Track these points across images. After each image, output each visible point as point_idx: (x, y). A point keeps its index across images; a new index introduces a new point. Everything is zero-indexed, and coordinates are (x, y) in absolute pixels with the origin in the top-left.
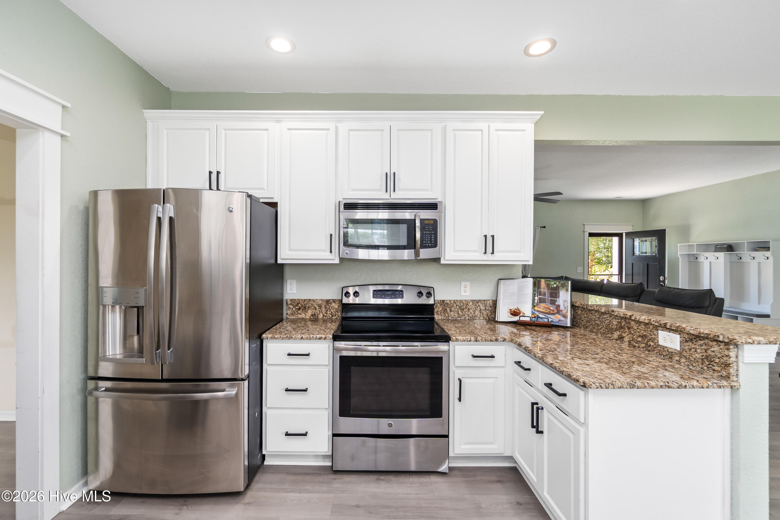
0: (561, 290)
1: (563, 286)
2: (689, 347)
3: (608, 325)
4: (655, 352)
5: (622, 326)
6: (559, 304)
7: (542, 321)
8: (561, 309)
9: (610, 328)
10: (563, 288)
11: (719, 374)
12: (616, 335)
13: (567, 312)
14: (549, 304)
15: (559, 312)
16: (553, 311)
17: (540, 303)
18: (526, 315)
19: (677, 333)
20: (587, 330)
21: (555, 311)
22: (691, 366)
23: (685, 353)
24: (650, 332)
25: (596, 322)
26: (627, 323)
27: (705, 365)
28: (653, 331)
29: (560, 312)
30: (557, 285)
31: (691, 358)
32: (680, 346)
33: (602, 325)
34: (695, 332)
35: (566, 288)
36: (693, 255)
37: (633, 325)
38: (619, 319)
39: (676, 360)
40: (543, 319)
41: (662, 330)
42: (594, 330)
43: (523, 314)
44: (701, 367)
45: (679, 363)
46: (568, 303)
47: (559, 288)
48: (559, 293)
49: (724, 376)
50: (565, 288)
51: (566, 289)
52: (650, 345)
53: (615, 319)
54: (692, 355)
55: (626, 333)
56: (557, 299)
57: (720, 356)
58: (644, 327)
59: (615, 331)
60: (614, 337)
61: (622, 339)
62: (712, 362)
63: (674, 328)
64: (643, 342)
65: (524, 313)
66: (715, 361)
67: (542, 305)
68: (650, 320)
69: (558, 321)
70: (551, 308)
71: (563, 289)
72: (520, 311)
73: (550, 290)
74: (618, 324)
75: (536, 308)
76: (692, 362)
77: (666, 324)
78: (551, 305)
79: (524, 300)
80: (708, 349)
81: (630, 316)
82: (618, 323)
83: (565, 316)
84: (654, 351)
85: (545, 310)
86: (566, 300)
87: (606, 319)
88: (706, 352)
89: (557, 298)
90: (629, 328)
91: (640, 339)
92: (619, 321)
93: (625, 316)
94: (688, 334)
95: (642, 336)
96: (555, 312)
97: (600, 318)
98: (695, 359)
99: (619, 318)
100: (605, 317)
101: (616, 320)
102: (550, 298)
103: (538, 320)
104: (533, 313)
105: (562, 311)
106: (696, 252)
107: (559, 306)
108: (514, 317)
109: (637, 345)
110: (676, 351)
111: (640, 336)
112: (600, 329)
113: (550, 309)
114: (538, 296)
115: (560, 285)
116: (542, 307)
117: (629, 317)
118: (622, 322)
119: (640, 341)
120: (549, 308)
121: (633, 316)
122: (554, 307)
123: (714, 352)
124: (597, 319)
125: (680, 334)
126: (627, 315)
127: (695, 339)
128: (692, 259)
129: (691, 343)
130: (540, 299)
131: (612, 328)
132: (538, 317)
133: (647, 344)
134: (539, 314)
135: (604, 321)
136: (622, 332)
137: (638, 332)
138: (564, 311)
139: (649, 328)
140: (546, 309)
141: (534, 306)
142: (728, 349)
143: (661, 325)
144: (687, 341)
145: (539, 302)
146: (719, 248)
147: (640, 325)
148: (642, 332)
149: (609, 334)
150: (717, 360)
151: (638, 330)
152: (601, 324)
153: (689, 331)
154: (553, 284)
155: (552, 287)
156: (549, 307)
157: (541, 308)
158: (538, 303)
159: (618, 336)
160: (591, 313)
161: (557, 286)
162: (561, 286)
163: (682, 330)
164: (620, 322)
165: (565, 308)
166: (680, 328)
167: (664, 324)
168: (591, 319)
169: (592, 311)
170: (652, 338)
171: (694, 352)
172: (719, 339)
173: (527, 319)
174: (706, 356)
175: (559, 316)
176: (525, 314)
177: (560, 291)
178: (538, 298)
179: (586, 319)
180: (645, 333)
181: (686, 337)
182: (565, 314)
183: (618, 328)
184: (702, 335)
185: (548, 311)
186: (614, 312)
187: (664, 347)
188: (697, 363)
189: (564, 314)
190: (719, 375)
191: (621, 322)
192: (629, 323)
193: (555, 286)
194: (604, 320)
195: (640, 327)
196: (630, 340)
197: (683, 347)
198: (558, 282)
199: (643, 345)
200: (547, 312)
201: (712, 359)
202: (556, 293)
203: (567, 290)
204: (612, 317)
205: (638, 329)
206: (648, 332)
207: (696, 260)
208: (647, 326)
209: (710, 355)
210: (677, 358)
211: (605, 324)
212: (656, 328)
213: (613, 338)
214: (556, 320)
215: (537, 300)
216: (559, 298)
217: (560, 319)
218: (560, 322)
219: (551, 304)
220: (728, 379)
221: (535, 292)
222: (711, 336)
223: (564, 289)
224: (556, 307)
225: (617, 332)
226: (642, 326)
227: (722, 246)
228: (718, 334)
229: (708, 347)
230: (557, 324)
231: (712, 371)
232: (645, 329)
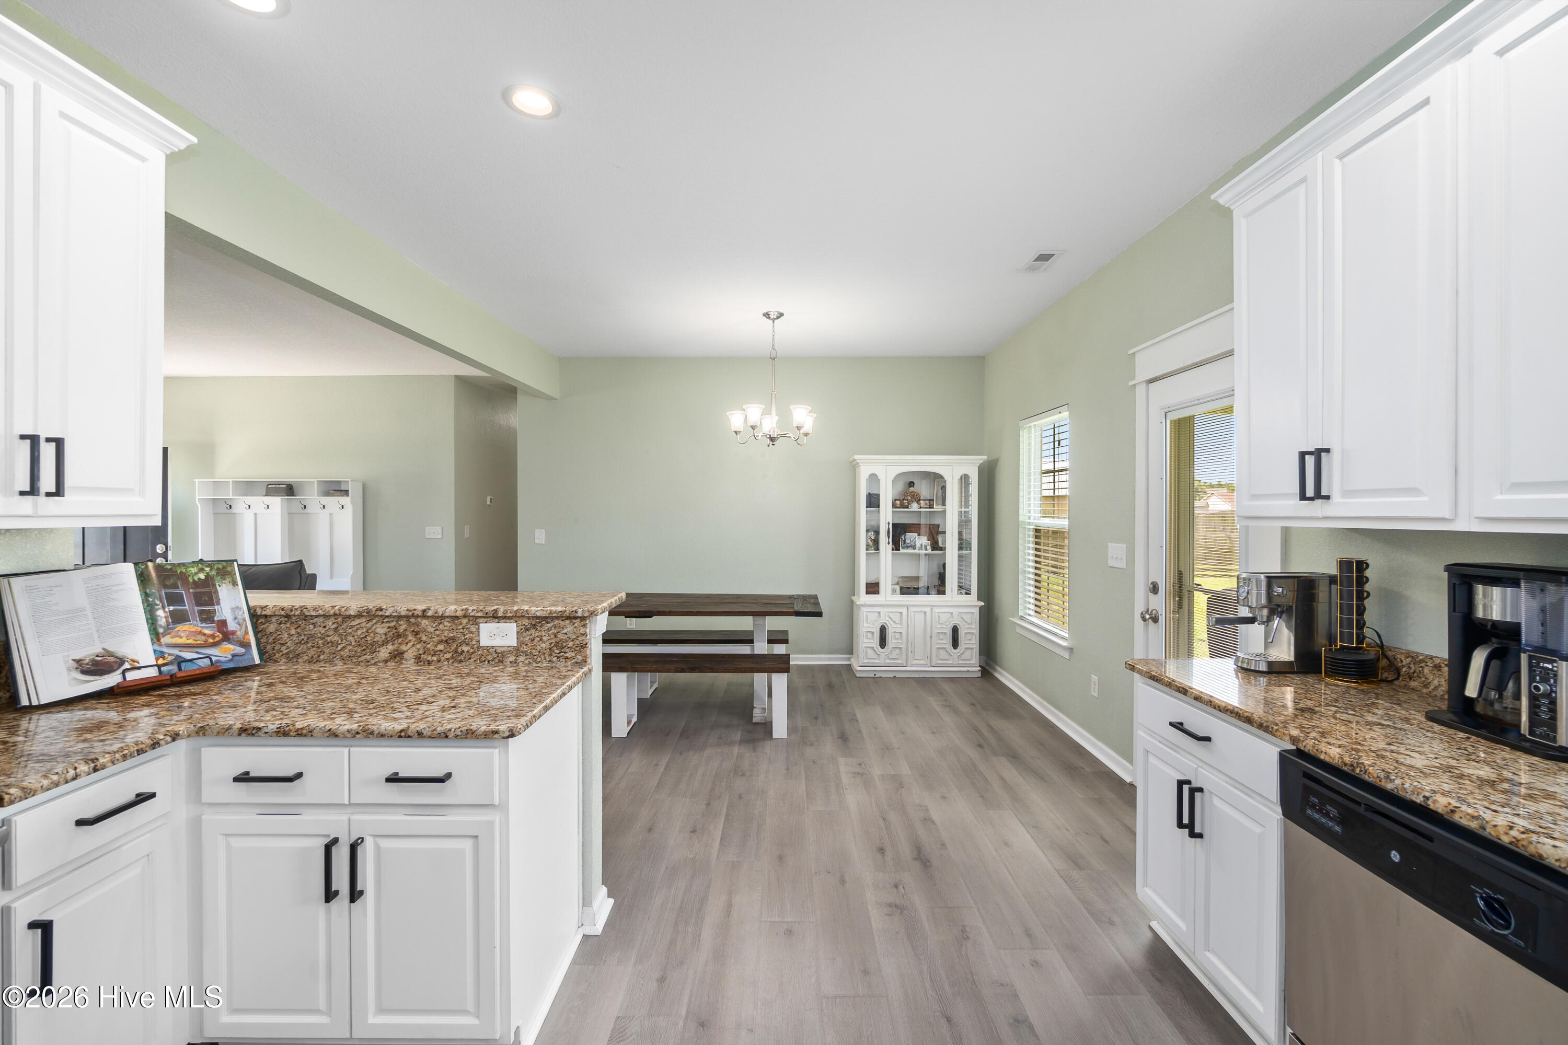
0: (220, 586)
1: (223, 575)
2: (531, 637)
3: (362, 638)
4: (472, 660)
5: (400, 633)
6: (223, 618)
7: (195, 667)
8: (232, 629)
9: (369, 642)
10: (224, 579)
11: (574, 661)
12: (384, 653)
13: (246, 633)
14: (199, 623)
15: (228, 637)
16: (213, 636)
17: (176, 626)
18: (141, 665)
19: (511, 621)
20: (300, 660)
21: (218, 636)
22: (534, 663)
23: (525, 647)
24: (462, 630)
25: (326, 638)
26: (413, 624)
27: (554, 655)
28: (468, 627)
29: (231, 637)
30: (207, 573)
31: (534, 651)
32: (517, 638)
33: (344, 641)
34: (544, 612)
35: (230, 579)
36: (225, 501)
37: (427, 626)
38: (392, 621)
39: (511, 662)
40: (194, 661)
41: (486, 623)
42: (322, 657)
43: (131, 662)
44: (548, 660)
45: (515, 665)
46: (244, 613)
47: (214, 580)
48: (216, 592)
49: (579, 661)
50: (228, 579)
51: (231, 581)
52: (463, 651)
53: (383, 622)
54: (534, 647)
55: (410, 644)
56: (216, 607)
57: (575, 637)
58: (449, 625)
59: (383, 645)
60: (379, 658)
61: (401, 656)
62: (563, 648)
63: (511, 615)
64: (449, 649)
65: (134, 661)
66: (569, 646)
67: (183, 628)
68: (467, 610)
69: (230, 657)
70: (207, 631)
71: (224, 581)
72: (117, 657)
73: (192, 588)
74: (389, 632)
75: (166, 640)
76: (535, 657)
77: (496, 611)
78: (204, 625)
79: (123, 624)
80: (559, 632)
81: (424, 611)
82: (389, 630)
83: (246, 645)
84: (470, 659)
85: (194, 638)
86: (237, 605)
87: (358, 626)
88: (555, 637)
89: (214, 605)
90: (416, 634)
91: (441, 647)
92: (393, 624)
93: (411, 613)
94: (529, 618)
95: (446, 641)
96: (217, 639)
97: (340, 628)
98: (540, 652)
99: (392, 619)
100: (354, 623)
101: (384, 624)
102: (197, 609)
103: (183, 668)
104: (160, 655)
105: (234, 633)
106: (233, 496)
107: (223, 623)
108: (97, 677)
109: (435, 658)
110: (509, 649)
111: (441, 641)
112: (341, 650)
113: (205, 635)
114: (163, 608)
115: (214, 573)
116: (185, 632)
117: (420, 613)
118: (401, 625)
119: (441, 651)
120: (200, 633)
121: (429, 609)
122: (213, 627)
123: (566, 634)
124: (331, 633)
125: (516, 622)
126: (415, 610)
127: (539, 622)
128: (223, 508)
129: (533, 631)
130: (172, 613)
131: (374, 642)
132: (180, 661)
133: (456, 652)
134: (180, 651)
135: (350, 633)
136: (399, 644)
137: (438, 636)
138: (238, 633)
139: (461, 624)
140: (194, 636)
141: (156, 636)
142: (584, 626)
143: (487, 614)
144: (527, 630)
145: (172, 622)
146: (272, 489)
147: (441, 623)
148: (446, 635)
149: (365, 655)
150: (570, 644)
151: (437, 632)
152: (342, 641)
153: (534, 614)
154: (196, 574)
155: (194, 580)
156: (200, 629)
157: (181, 637)
158: (171, 626)
159: (389, 653)
160: (313, 624)
161: (208, 576)
162: (218, 574)
163: (523, 614)
164: (395, 626)
165: (240, 625)
166: (521, 612)
167: (494, 612)
168: (311, 637)
169: (315, 619)
170: (465, 639)
171: (539, 641)
172: (577, 615)
173: (152, 673)
174: (556, 642)
175: (231, 646)
176: (139, 663)
177: (218, 586)
178: (165, 612)
179: (294, 639)
180: (452, 635)
181: (527, 624)
182: (244, 638)
183: (389, 639)
184: (555, 615)
185: (200, 640)
186: (384, 610)
187: (488, 649)
188: (543, 657)
189: (242, 639)
190: (573, 663)
191: (397, 625)
192: (418, 625)
193: (202, 576)
194: (350, 630)
195: (441, 627)
196: (420, 654)
197: (522, 639)
198: (207, 567)
199: (448, 655)
200: (198, 642)
201: (564, 645)
202: (210, 593)
203: (234, 583)
204: (374, 621)
205: (437, 630)
206: (457, 631)
207: (230, 511)
208: (456, 621)
209: (561, 640)
210: (512, 658)
211: (356, 637)
212: (475, 620)
213: (377, 660)
214: (226, 657)
215: (166, 617)
216: (218, 603)
217: (233, 652)
218: (237, 658)
219: (203, 621)
220: (584, 663)
221: (151, 600)
222: (567, 613)
223: (227, 581)
224: (218, 625)
225: (388, 646)
226: (446, 624)
227: (277, 486)
228: (576, 608)
229: (558, 630)
230: (231, 665)
231: (564, 660)
232: (452, 628)
